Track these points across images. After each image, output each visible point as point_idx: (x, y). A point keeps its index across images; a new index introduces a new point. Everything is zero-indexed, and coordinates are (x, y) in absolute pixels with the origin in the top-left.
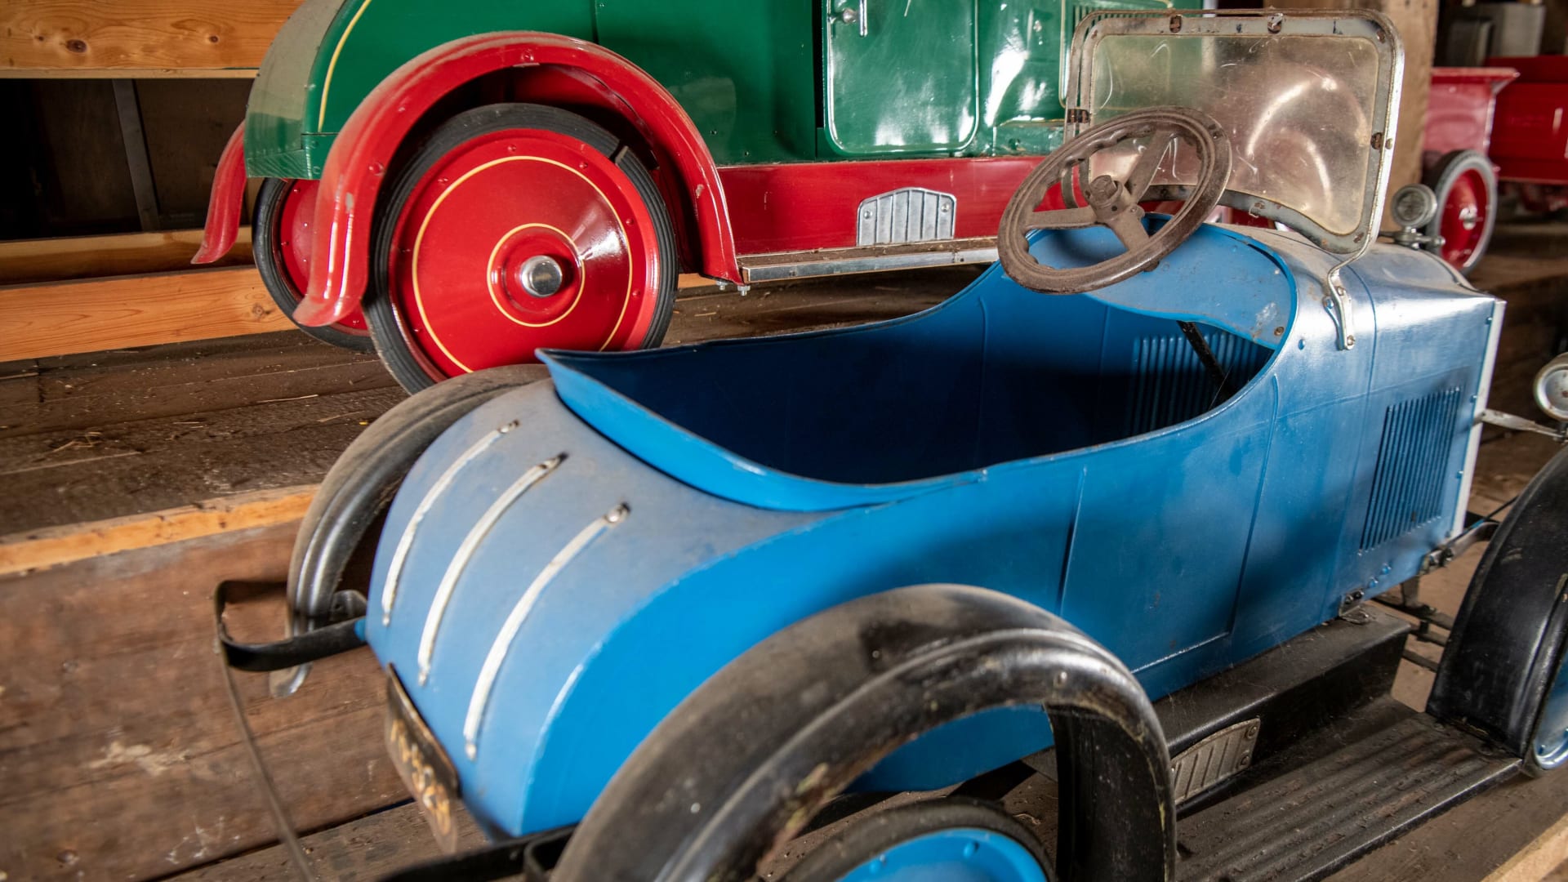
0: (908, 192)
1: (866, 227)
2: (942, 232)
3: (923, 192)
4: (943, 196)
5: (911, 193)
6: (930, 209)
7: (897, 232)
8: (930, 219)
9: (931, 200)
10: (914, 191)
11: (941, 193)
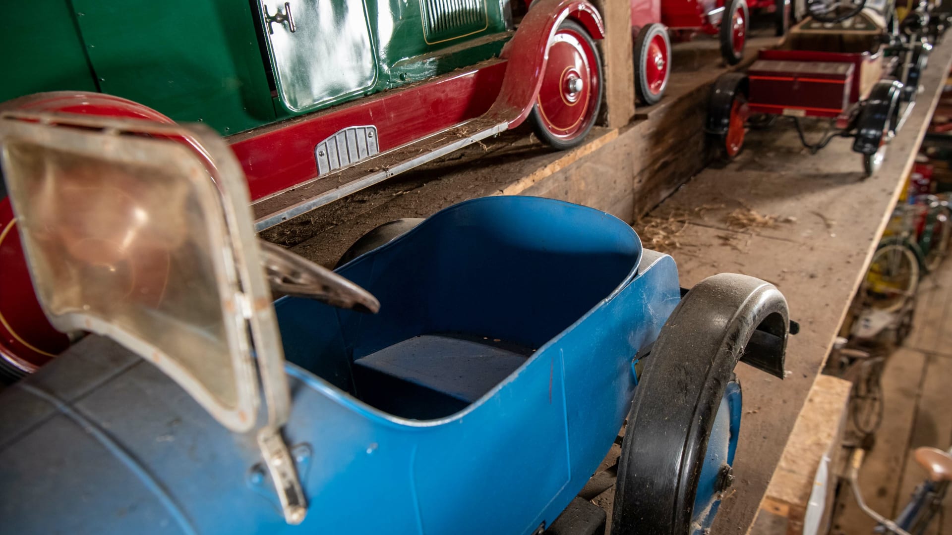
0: (345, 131)
1: (322, 163)
2: (372, 151)
3: (355, 129)
4: (368, 128)
5: (347, 132)
6: (361, 138)
7: (343, 159)
8: (362, 145)
9: (360, 133)
10: (348, 130)
11: (366, 126)
